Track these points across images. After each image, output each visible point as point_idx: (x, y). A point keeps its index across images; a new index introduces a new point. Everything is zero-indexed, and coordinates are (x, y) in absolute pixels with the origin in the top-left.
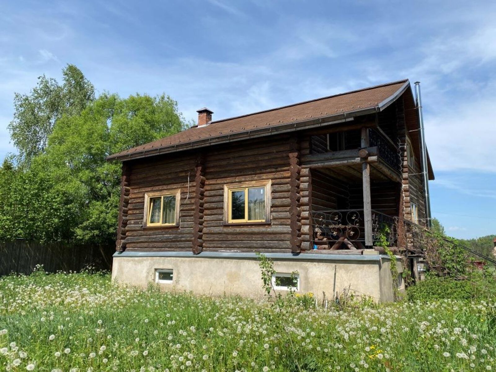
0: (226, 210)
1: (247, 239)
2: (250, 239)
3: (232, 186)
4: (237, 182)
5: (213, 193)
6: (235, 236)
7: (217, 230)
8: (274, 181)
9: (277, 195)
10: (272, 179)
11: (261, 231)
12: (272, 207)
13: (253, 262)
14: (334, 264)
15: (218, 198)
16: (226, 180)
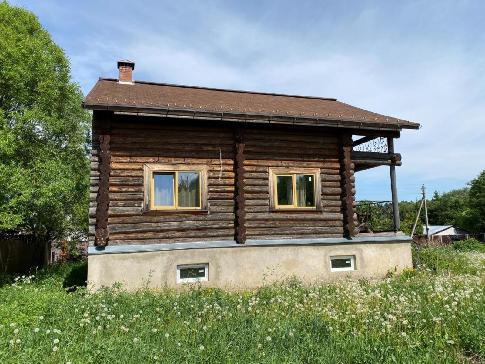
0: (272, 195)
1: (298, 225)
2: (302, 225)
3: (277, 170)
4: (284, 167)
5: (254, 175)
6: (284, 222)
8: (323, 170)
10: (321, 168)
11: (314, 217)
12: (322, 195)
13: (312, 247)
14: (381, 245)
15: (261, 182)
16: (269, 163)
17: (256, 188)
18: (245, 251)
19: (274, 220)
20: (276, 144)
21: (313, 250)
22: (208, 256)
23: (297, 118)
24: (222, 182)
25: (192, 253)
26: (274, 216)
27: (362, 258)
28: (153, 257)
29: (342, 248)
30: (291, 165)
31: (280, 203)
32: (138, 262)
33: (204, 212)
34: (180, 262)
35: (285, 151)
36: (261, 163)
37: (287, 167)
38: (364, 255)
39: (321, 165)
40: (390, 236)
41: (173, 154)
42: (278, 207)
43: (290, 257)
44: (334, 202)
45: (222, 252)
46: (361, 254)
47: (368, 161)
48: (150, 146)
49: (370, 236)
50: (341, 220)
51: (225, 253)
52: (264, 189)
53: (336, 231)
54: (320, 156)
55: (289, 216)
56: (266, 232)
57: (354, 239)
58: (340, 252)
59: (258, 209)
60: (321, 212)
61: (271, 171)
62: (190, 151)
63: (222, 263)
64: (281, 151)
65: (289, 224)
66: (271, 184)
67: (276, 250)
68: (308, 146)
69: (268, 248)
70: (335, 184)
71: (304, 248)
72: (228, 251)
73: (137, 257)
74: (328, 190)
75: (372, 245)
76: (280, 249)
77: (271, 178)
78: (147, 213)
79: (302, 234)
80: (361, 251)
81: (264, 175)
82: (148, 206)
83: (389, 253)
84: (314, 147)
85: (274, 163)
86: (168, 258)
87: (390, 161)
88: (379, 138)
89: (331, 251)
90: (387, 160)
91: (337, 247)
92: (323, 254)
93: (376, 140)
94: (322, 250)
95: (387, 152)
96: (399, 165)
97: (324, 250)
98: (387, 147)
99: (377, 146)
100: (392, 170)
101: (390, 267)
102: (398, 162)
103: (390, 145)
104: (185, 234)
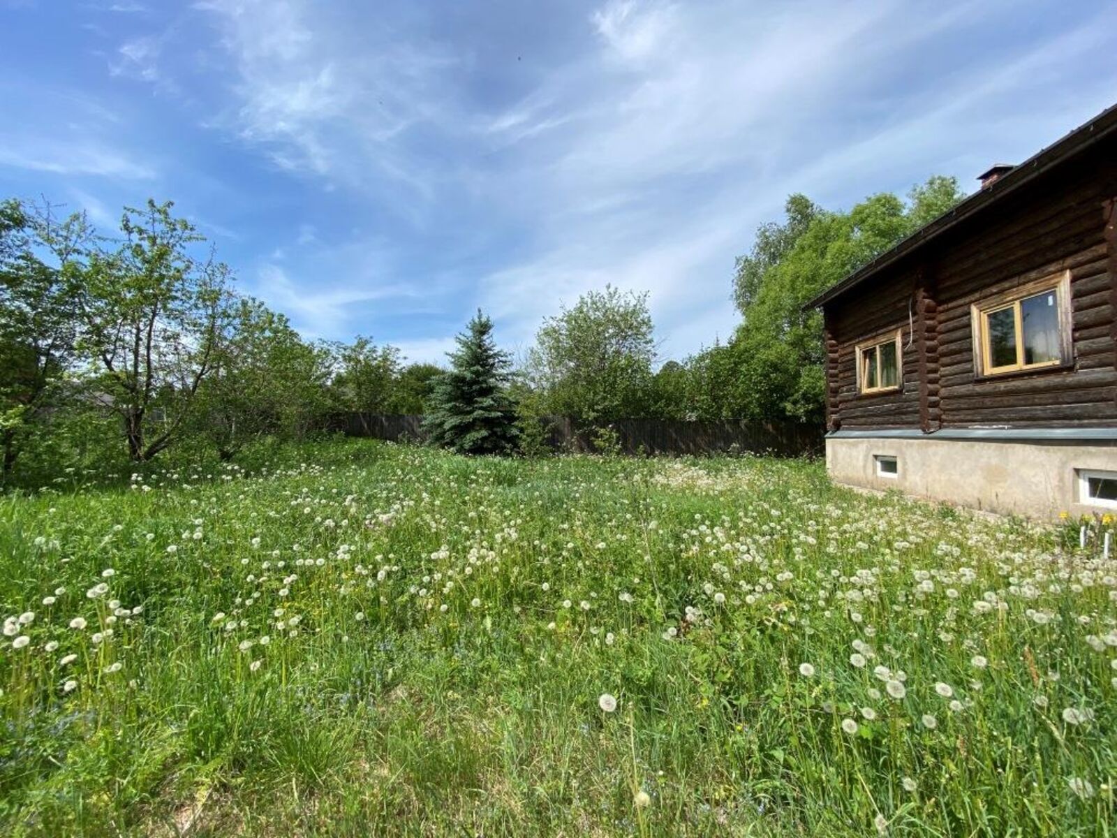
0: (978, 352)
1: (1023, 402)
2: (1030, 402)
3: (984, 304)
4: (996, 293)
5: (951, 325)
6: (999, 399)
7: (963, 389)
8: (1075, 271)
9: (1086, 300)
10: (1071, 268)
11: (1052, 383)
12: (1074, 330)
13: (1033, 447)
15: (959, 334)
17: (953, 346)
19: (979, 395)
22: (895, 447)
28: (858, 444)
32: (850, 448)
33: (900, 392)
39: (1069, 262)
42: (990, 371)
43: (994, 461)
44: (1102, 342)
56: (969, 417)
59: (958, 379)
60: (1070, 369)
61: (974, 310)
66: (975, 333)
67: (973, 446)
74: (1086, 316)
77: (975, 323)
78: (859, 397)
79: (1033, 421)
81: (964, 320)
86: (866, 447)
89: (1076, 456)
91: (1092, 449)
92: (1057, 462)
94: (1057, 453)
97: (1060, 454)
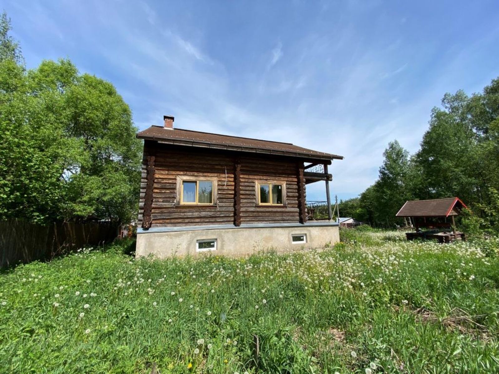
0: (257, 196)
1: (272, 215)
2: (275, 215)
4: (264, 179)
5: (246, 184)
6: (264, 214)
9: (290, 190)
10: (286, 181)
11: (282, 210)
12: (286, 197)
13: (281, 229)
14: (322, 228)
15: (251, 188)
16: (256, 177)
17: (247, 192)
18: (240, 231)
19: (258, 212)
20: (260, 166)
21: (282, 231)
22: (216, 234)
23: (273, 151)
24: (226, 188)
25: (206, 232)
26: (258, 209)
27: (310, 236)
28: (181, 235)
29: (299, 230)
30: (269, 178)
31: (262, 202)
32: (171, 238)
33: (215, 207)
34: (199, 238)
35: (266, 171)
36: (251, 177)
37: (266, 180)
38: (312, 234)
39: (286, 179)
40: (326, 222)
41: (196, 170)
42: (261, 204)
43: (268, 235)
44: (294, 202)
45: (225, 231)
46: (310, 233)
47: (313, 178)
48: (181, 165)
49: (314, 222)
50: (297, 212)
51: (228, 232)
52: (252, 193)
53: (295, 219)
54: (285, 174)
55: (267, 210)
56: (253, 219)
57: (306, 224)
58: (298, 232)
59: (249, 205)
60: (286, 207)
61: (257, 182)
62: (207, 168)
63: (226, 239)
64: (262, 170)
65: (267, 214)
66: (256, 190)
67: (259, 230)
68: (278, 168)
69: (255, 229)
70: (294, 191)
71: (276, 229)
72: (229, 231)
73: (170, 235)
74: (291, 194)
75: (316, 228)
76: (262, 230)
77: (256, 186)
78: (178, 207)
79: (275, 221)
80: (310, 231)
81: (252, 184)
82: (179, 202)
83: (326, 233)
84: (282, 168)
85: (258, 177)
86: (191, 236)
87: (326, 178)
88: (319, 165)
89: (292, 231)
90: (324, 177)
91: (296, 228)
92: (287, 233)
93: (317, 166)
94: (287, 230)
95: (324, 173)
96: (331, 180)
97: (288, 231)
98: (324, 170)
99: (317, 169)
100: (327, 183)
101: (327, 241)
102: (330, 179)
103: (326, 168)
104: (202, 220)
